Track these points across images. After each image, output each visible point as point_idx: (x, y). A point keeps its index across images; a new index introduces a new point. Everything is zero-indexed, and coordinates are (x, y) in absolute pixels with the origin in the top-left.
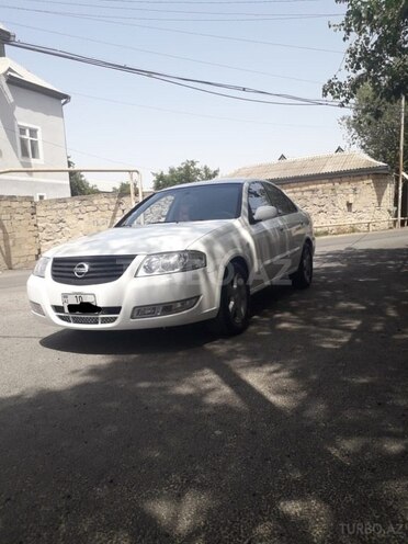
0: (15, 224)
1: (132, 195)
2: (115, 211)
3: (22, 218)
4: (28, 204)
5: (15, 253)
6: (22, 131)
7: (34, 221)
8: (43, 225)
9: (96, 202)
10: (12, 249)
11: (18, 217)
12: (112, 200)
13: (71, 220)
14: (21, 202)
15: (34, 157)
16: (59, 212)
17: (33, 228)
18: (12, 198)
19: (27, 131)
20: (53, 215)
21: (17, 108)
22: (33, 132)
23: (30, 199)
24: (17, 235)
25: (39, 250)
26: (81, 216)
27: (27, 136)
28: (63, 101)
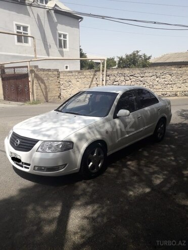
0: (50, 82)
1: (101, 71)
2: (93, 78)
3: (53, 79)
4: (56, 73)
5: (49, 95)
6: (60, 35)
7: (58, 81)
8: (62, 83)
9: (85, 74)
10: (48, 93)
11: (51, 79)
12: (92, 73)
13: (74, 81)
14: (53, 72)
15: (64, 48)
16: (69, 77)
17: (57, 84)
18: (49, 70)
19: (62, 35)
20: (67, 78)
21: (59, 25)
22: (65, 36)
23: (57, 70)
24: (51, 87)
25: (60, 94)
26: (78, 80)
27: (62, 38)
28: (80, 20)
